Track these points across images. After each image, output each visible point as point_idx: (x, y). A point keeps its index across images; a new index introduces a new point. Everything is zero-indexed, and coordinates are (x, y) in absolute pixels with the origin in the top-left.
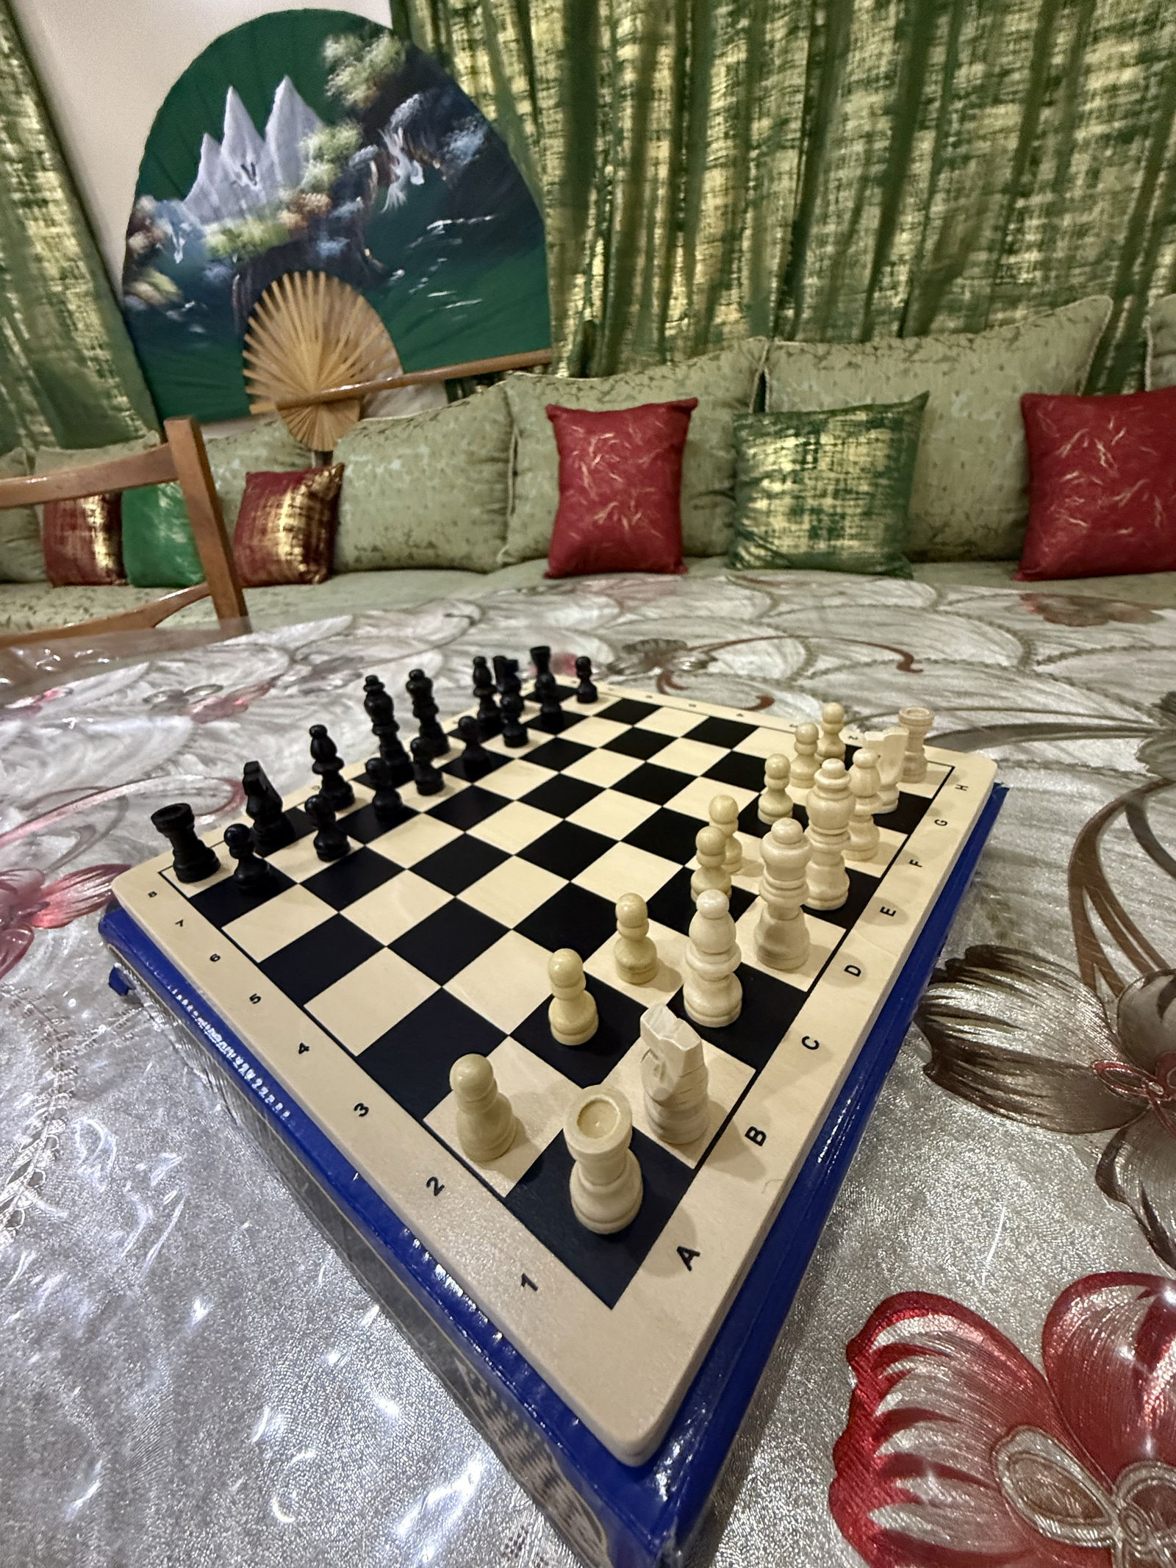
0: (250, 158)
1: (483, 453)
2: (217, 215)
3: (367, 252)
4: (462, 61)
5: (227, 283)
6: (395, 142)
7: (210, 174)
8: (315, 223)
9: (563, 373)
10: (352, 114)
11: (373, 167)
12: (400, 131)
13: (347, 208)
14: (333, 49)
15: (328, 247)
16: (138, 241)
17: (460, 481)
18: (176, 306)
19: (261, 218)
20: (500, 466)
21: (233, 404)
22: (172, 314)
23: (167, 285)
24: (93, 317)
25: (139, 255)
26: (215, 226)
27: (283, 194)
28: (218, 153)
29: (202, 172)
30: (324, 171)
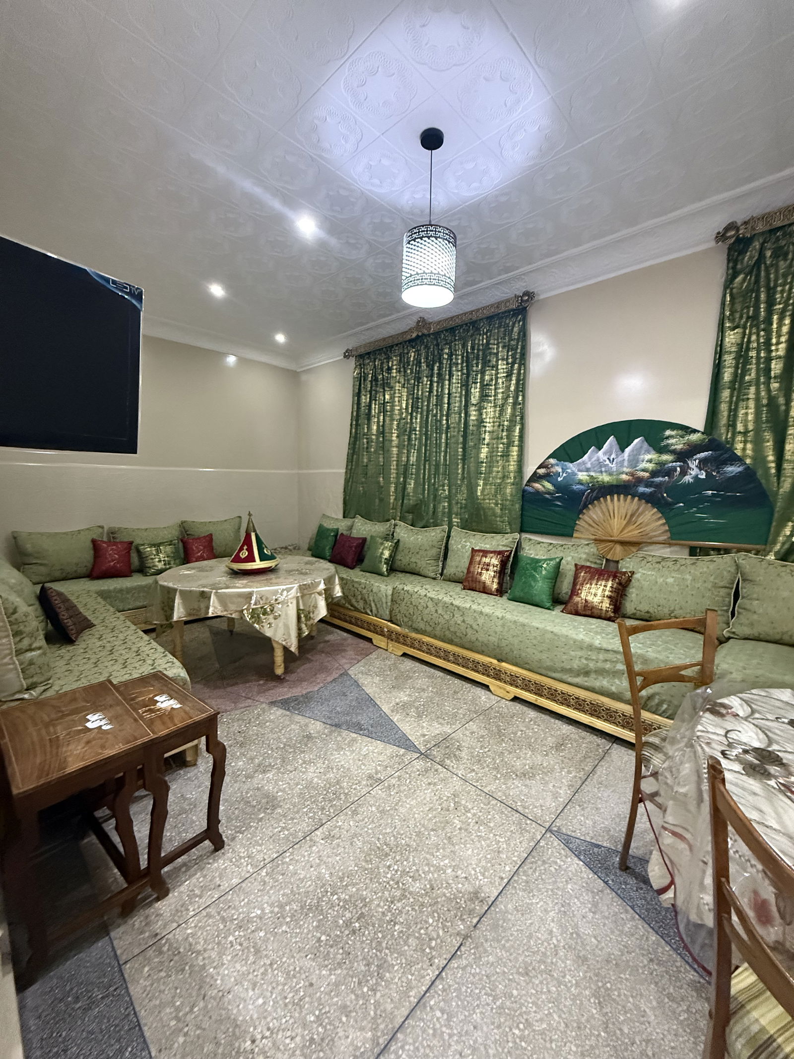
0: (613, 456)
1: (722, 584)
2: (588, 470)
3: (665, 495)
4: (739, 446)
5: (583, 491)
6: (693, 464)
7: (590, 458)
8: (639, 481)
9: (771, 557)
10: (673, 452)
11: (678, 469)
12: (697, 461)
13: (659, 479)
14: (668, 433)
15: (642, 489)
16: (542, 471)
17: (708, 594)
18: (549, 493)
19: (611, 474)
20: (727, 590)
21: (565, 530)
22: (547, 496)
23: (549, 486)
24: (508, 491)
25: (540, 475)
26: (585, 473)
27: (625, 469)
28: (597, 453)
29: (586, 457)
30: (650, 466)
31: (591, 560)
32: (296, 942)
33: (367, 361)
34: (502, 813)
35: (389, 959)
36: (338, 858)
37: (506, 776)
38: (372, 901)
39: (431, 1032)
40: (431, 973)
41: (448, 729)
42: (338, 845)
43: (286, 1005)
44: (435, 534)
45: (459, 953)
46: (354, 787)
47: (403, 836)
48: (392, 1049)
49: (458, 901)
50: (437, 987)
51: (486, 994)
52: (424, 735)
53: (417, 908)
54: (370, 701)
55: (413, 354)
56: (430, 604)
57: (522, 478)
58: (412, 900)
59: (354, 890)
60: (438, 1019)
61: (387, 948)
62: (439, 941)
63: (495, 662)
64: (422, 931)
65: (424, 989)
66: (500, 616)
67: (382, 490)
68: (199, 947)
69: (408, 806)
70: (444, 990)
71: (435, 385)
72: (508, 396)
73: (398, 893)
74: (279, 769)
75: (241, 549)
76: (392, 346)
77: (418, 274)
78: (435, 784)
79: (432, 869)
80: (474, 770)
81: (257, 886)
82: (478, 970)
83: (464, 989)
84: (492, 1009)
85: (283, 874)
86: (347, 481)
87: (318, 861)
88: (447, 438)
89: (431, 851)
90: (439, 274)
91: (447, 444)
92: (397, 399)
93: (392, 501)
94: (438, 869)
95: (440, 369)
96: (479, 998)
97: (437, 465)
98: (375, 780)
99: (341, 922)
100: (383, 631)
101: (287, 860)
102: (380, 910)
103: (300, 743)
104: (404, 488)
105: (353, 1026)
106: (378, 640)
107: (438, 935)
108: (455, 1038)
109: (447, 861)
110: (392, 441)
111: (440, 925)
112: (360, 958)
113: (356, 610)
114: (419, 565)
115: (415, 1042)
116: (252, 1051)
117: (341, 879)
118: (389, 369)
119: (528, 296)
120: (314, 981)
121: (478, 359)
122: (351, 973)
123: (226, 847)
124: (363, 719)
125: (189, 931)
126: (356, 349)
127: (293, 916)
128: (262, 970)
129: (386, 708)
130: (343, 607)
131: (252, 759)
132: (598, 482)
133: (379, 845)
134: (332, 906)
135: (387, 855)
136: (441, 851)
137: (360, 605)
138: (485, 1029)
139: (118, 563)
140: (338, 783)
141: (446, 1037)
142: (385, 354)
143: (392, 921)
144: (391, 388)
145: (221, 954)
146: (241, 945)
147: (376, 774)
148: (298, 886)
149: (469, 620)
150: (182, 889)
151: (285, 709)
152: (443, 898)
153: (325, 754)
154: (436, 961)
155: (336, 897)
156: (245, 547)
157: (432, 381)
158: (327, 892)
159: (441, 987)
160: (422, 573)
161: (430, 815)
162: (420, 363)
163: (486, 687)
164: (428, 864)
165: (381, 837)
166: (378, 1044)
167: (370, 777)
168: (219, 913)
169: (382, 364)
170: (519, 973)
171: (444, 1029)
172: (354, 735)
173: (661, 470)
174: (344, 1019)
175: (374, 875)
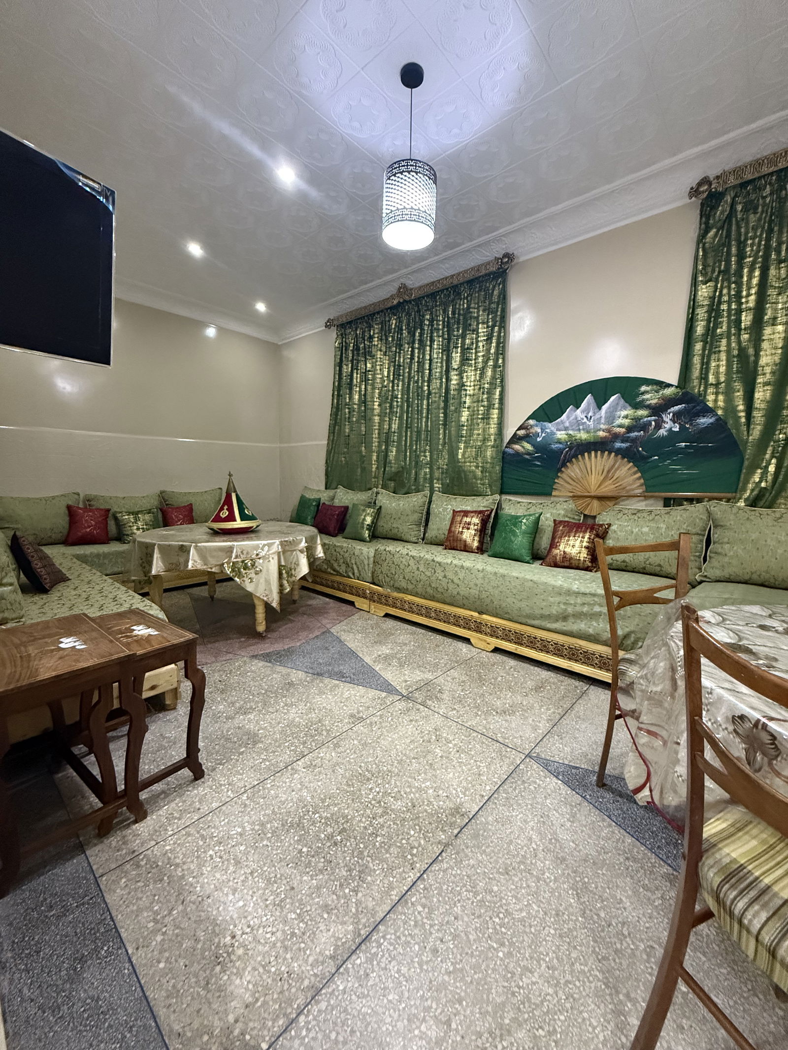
0: (590, 414)
1: (694, 531)
2: (566, 429)
3: (640, 449)
4: (711, 398)
5: (561, 451)
6: (667, 418)
7: (568, 417)
8: (616, 437)
9: (742, 504)
10: (648, 407)
11: (653, 423)
12: (671, 414)
13: (634, 434)
14: (643, 388)
15: (618, 445)
16: (522, 433)
18: (528, 454)
19: (588, 432)
20: (697, 537)
21: (544, 490)
22: (527, 457)
23: (529, 447)
24: (489, 453)
25: (520, 436)
26: (564, 432)
27: (602, 426)
28: (575, 411)
29: (565, 415)
30: (626, 422)
31: (569, 515)
32: (276, 854)
33: (349, 331)
34: (483, 743)
35: (371, 865)
36: (319, 783)
37: (487, 713)
38: (353, 817)
39: (412, 923)
40: (412, 876)
41: (429, 676)
42: (320, 773)
43: (267, 906)
44: (416, 500)
45: (440, 858)
46: (336, 724)
47: (385, 764)
48: (373, 938)
49: (440, 815)
50: (419, 886)
51: (466, 891)
52: (406, 681)
53: (398, 822)
54: (353, 654)
55: (394, 322)
56: (412, 562)
57: (502, 440)
58: (393, 816)
59: (336, 809)
60: (419, 913)
61: (368, 856)
62: (420, 849)
63: (476, 614)
64: (404, 841)
65: (406, 888)
66: (481, 568)
67: (364, 460)
68: (178, 861)
69: (390, 739)
70: (425, 889)
71: (416, 351)
72: (489, 359)
73: (380, 811)
74: (260, 711)
75: (222, 509)
76: (374, 314)
77: (398, 209)
78: (416, 721)
79: (413, 790)
80: (455, 709)
81: (237, 809)
82: (459, 872)
83: (445, 887)
84: (473, 903)
85: (264, 798)
86: (329, 453)
87: (300, 786)
88: (428, 405)
89: (413, 775)
90: (419, 209)
91: (428, 409)
92: (378, 367)
93: (374, 470)
94: (419, 789)
95: (421, 335)
96: (460, 894)
97: (419, 432)
98: (356, 719)
99: (323, 836)
100: (365, 593)
101: (269, 786)
102: (362, 825)
103: (282, 689)
104: (386, 456)
105: (334, 921)
106: (360, 602)
107: (420, 845)
108: (436, 927)
109: (428, 784)
110: (374, 409)
111: (422, 836)
112: (342, 865)
113: (339, 574)
114: (401, 530)
115: (396, 932)
116: (232, 945)
117: (323, 801)
118: (371, 338)
119: (509, 258)
120: (295, 885)
121: (458, 323)
122: (332, 878)
123: (206, 777)
124: (345, 669)
125: (168, 848)
126: (338, 318)
127: (274, 832)
128: (242, 878)
129: (368, 660)
130: (325, 572)
131: (233, 703)
132: (576, 440)
133: (361, 772)
134: (314, 823)
135: (368, 779)
136: (423, 775)
137: (342, 569)
138: (466, 919)
139: (95, 529)
140: (320, 721)
141: (428, 927)
142: (367, 323)
143: (374, 833)
144: (373, 356)
145: (200, 866)
146: (221, 857)
147: (358, 713)
148: (279, 807)
149: (450, 575)
150: (161, 812)
151: (267, 661)
152: (425, 814)
153: (308, 696)
154: (418, 865)
155: (317, 815)
156: (226, 507)
157: (413, 349)
158: (309, 811)
159: (422, 886)
160: (404, 538)
161: (412, 746)
162: (402, 330)
163: (467, 640)
164: (409, 787)
165: (363, 765)
166: (360, 935)
167: (352, 716)
168: (198, 832)
169: (364, 332)
170: (500, 873)
171: (425, 921)
172: (337, 682)
173: (637, 425)
174: (326, 916)
175: (355, 797)
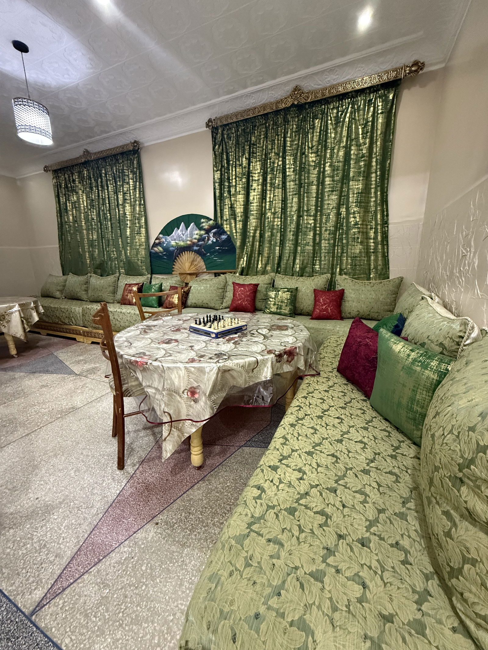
0: (184, 232)
1: (220, 287)
2: (175, 240)
3: (203, 250)
4: (225, 226)
5: (174, 251)
6: (211, 235)
7: (175, 234)
8: (194, 244)
9: (238, 274)
10: (204, 230)
11: (207, 238)
12: (212, 233)
13: (200, 243)
14: (202, 220)
15: (195, 248)
16: (157, 241)
17: (215, 292)
18: (161, 253)
19: (183, 241)
20: (223, 290)
21: (169, 271)
23: (161, 249)
24: (143, 253)
25: (156, 243)
27: (189, 239)
28: (178, 231)
30: (197, 237)
31: (176, 283)
33: (60, 175)
38: (19, 418)
39: (27, 439)
44: (110, 279)
45: (53, 422)
46: (31, 390)
47: (48, 399)
49: (63, 410)
50: (37, 430)
52: (83, 369)
55: (85, 172)
57: (149, 246)
58: (40, 414)
59: (12, 417)
60: (32, 437)
62: (46, 421)
65: (31, 432)
67: (81, 256)
69: (57, 391)
70: (40, 430)
71: (100, 192)
72: (136, 200)
73: (34, 414)
76: (73, 166)
78: (77, 382)
79: (56, 405)
82: (59, 424)
83: (49, 429)
86: (61, 252)
88: (111, 225)
89: (60, 400)
91: (112, 227)
92: (81, 200)
93: (88, 262)
94: (59, 404)
95: (102, 182)
97: (108, 240)
98: (44, 386)
100: (80, 333)
102: (23, 419)
103: (6, 381)
104: (93, 255)
106: (79, 338)
109: (65, 402)
110: (82, 226)
111: (49, 417)
113: (66, 324)
114: (104, 297)
115: (18, 443)
118: (74, 181)
119: (136, 143)
121: (119, 178)
124: (51, 368)
126: (51, 166)
129: (67, 363)
130: (57, 324)
132: (179, 245)
137: (67, 321)
140: (22, 390)
142: (70, 171)
143: (26, 420)
144: (77, 193)
147: (47, 384)
151: (3, 371)
152: (56, 411)
153: (21, 382)
154: (41, 425)
157: (98, 190)
161: (67, 391)
162: (91, 178)
169: (69, 177)
172: (42, 374)
173: (201, 239)
